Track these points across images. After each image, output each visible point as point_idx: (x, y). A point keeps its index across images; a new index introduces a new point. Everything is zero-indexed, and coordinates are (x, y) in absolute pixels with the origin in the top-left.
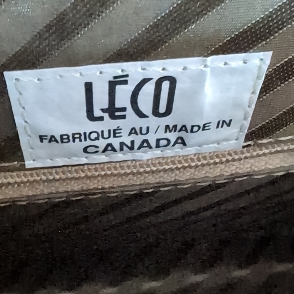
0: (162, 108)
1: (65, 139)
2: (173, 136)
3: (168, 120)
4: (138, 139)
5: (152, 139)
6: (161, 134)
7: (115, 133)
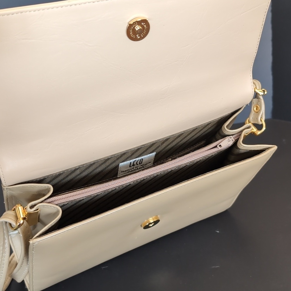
0: (141, 163)
1: (125, 171)
2: (142, 167)
3: (141, 164)
4: (136, 168)
5: (138, 168)
6: (140, 167)
7: (133, 168)
